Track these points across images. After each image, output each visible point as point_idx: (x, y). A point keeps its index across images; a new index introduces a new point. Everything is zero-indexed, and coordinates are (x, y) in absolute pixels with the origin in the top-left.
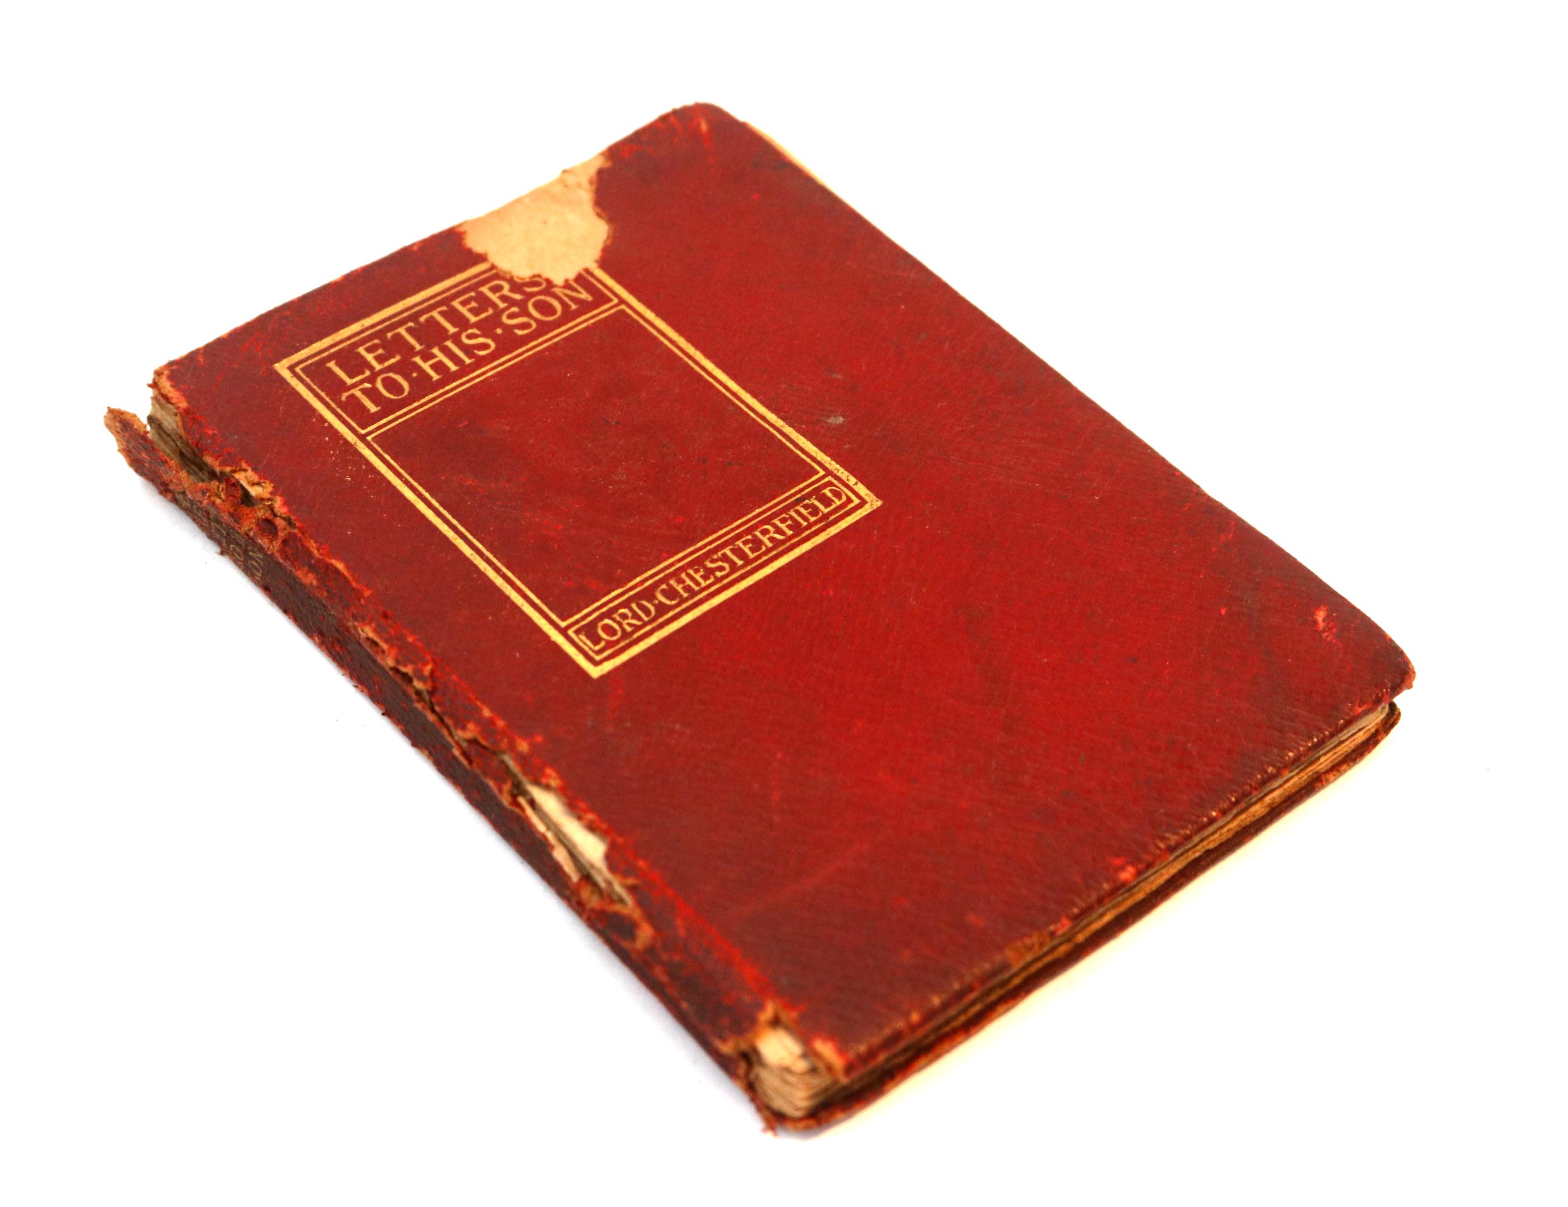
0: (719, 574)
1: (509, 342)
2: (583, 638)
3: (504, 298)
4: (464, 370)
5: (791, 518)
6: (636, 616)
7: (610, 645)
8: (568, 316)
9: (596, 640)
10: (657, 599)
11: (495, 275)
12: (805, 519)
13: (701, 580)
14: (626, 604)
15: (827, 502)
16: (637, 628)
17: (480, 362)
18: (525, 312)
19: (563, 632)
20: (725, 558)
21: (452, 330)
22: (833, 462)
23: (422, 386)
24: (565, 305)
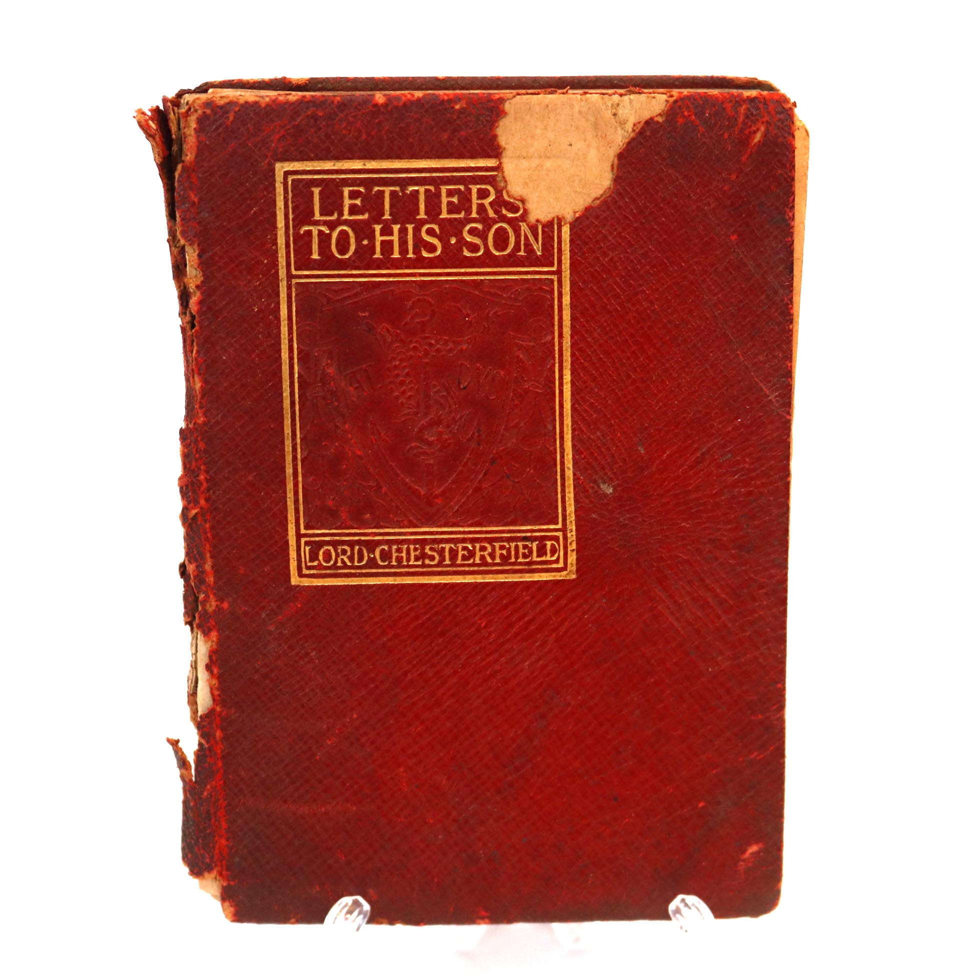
0: (427, 562)
1: (452, 258)
2: (307, 548)
3: (481, 208)
4: (403, 262)
5: (509, 550)
6: (351, 558)
7: (320, 567)
8: (512, 260)
9: (314, 556)
10: (374, 554)
11: (494, 178)
12: (517, 557)
13: (412, 558)
14: (351, 544)
15: (542, 551)
16: (345, 566)
17: (419, 262)
18: (483, 236)
19: (299, 536)
20: (441, 552)
21: (422, 215)
22: (574, 522)
23: (364, 259)
24: (517, 247)
